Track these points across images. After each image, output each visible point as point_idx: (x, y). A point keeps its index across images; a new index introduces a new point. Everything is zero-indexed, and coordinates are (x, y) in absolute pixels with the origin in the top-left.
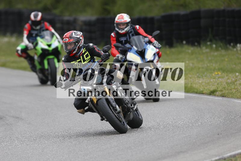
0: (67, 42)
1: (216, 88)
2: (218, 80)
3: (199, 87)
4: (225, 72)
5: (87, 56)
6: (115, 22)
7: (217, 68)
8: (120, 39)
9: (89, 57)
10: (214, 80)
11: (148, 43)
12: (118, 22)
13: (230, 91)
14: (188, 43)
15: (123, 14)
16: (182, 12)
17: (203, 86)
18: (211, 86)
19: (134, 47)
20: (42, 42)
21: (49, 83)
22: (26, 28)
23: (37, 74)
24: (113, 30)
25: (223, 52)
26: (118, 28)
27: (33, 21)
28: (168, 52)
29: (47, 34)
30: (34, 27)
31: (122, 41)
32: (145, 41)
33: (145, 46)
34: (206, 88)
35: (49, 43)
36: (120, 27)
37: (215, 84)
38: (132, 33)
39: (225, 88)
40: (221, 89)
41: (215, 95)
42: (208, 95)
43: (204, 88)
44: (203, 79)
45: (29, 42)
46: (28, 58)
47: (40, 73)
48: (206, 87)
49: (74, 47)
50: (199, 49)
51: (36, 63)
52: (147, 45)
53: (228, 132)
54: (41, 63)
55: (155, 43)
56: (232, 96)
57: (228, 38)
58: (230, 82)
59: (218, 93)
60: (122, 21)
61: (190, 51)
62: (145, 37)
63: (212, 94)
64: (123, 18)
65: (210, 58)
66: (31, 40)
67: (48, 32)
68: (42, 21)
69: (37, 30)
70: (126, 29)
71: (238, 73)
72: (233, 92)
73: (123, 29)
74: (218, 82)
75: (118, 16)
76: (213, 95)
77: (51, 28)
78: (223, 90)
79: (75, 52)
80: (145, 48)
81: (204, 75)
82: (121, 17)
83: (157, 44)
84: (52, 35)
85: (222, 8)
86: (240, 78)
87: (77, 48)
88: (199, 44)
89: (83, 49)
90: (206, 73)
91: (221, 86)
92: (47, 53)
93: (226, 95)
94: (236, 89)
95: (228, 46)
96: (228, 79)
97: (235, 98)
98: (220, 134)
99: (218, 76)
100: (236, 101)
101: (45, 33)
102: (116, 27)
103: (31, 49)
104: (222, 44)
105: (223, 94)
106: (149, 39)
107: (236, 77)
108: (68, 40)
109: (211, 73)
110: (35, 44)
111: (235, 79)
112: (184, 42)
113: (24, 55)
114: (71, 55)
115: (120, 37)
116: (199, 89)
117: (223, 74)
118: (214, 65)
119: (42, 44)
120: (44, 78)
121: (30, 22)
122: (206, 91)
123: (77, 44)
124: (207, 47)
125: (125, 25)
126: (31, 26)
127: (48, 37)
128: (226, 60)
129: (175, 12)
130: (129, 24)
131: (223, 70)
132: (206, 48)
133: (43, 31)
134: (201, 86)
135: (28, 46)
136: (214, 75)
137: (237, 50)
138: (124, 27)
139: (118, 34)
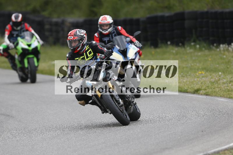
0: (71, 40)
1: (200, 87)
2: (201, 79)
3: (183, 86)
4: (208, 72)
5: (90, 53)
6: (99, 23)
7: (200, 67)
8: (103, 39)
9: (92, 54)
10: (198, 79)
11: (129, 43)
12: (101, 23)
13: (213, 90)
14: (172, 44)
15: (106, 16)
16: (167, 14)
17: (187, 85)
18: (195, 85)
19: (117, 46)
20: (22, 42)
21: (29, 81)
22: (7, 29)
23: (17, 72)
24: (96, 31)
25: (207, 52)
26: (102, 29)
27: (14, 22)
28: (153, 52)
29: (27, 35)
30: (15, 28)
31: (105, 41)
32: (127, 41)
33: (127, 46)
34: (190, 87)
35: (29, 43)
36: (103, 28)
37: (199, 83)
38: (115, 33)
39: (209, 86)
40: (205, 88)
41: (199, 94)
42: (192, 94)
43: (189, 87)
44: (188, 78)
45: (10, 42)
46: (10, 58)
47: (20, 71)
48: (190, 85)
49: (78, 44)
50: (183, 49)
51: (17, 62)
52: (129, 44)
53: (212, 130)
54: (22, 62)
55: (136, 43)
56: (215, 95)
57: (211, 38)
58: (213, 81)
59: (202, 91)
60: (106, 22)
61: (174, 52)
62: (127, 37)
63: (196, 92)
64: (106, 19)
65: (194, 58)
66: (11, 40)
67: (28, 32)
68: (23, 22)
69: (18, 31)
70: (109, 30)
71: (221, 73)
72: (216, 91)
73: (107, 30)
74: (202, 81)
75: (101, 17)
76: (197, 94)
77: (31, 29)
78: (207, 88)
79: (79, 49)
80: (127, 47)
81: (188, 75)
82: (104, 18)
83: (138, 44)
84: (32, 36)
85: (206, 10)
86: (223, 78)
87: (81, 45)
88: (183, 45)
89: (86, 46)
90: (190, 73)
91: (204, 84)
92: (27, 52)
93: (209, 93)
94: (219, 88)
95: (211, 46)
96: (212, 78)
97: (218, 97)
98: (204, 131)
99: (201, 75)
100: (219, 99)
101: (26, 33)
102: (99, 27)
103: (12, 49)
104: (205, 45)
105: (207, 92)
106: (130, 39)
107: (220, 76)
108: (73, 37)
109: (195, 72)
110: (15, 43)
111: (218, 79)
112: (169, 43)
113: (6, 54)
114: (75, 52)
115: (103, 38)
116: (183, 88)
117: (207, 73)
118: (198, 65)
119: (22, 44)
120: (24, 76)
121: (11, 23)
122: (190, 90)
123: (81, 41)
124: (191, 47)
125: (108, 26)
126: (12, 27)
127: (28, 38)
128: (210, 59)
129: (160, 14)
130: (112, 25)
131: (206, 69)
132: (190, 49)
133: (24, 31)
134: (185, 85)
135: (10, 46)
136: (197, 74)
137: (220, 50)
138: (107, 27)
139: (101, 34)
